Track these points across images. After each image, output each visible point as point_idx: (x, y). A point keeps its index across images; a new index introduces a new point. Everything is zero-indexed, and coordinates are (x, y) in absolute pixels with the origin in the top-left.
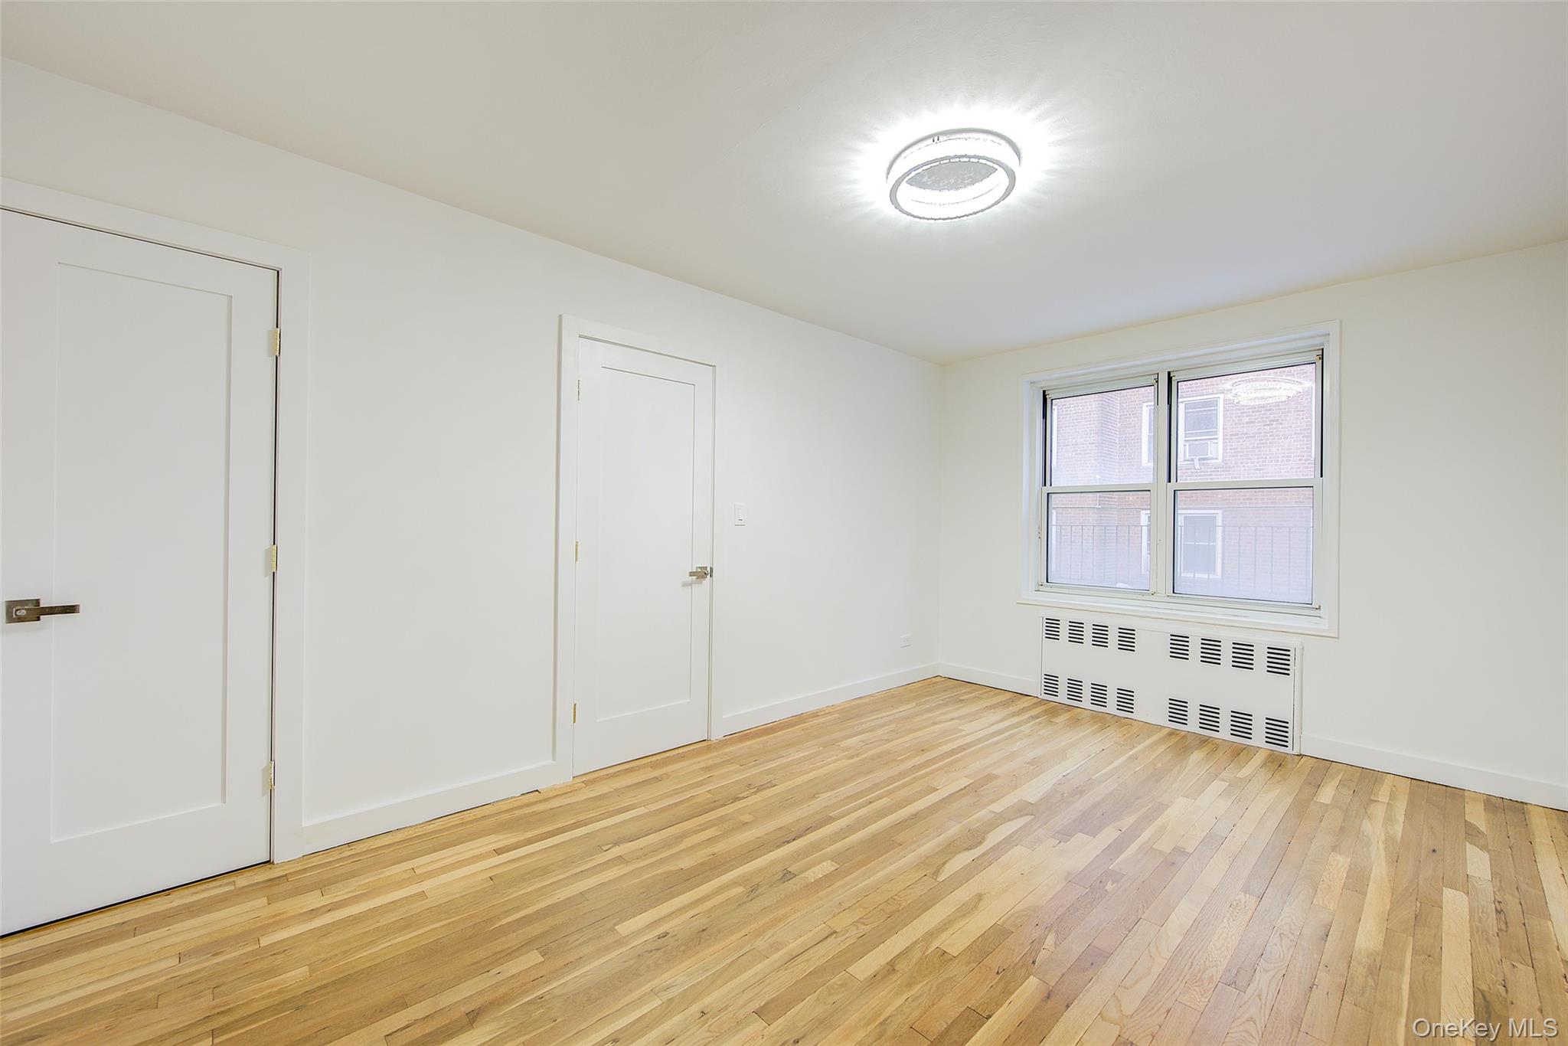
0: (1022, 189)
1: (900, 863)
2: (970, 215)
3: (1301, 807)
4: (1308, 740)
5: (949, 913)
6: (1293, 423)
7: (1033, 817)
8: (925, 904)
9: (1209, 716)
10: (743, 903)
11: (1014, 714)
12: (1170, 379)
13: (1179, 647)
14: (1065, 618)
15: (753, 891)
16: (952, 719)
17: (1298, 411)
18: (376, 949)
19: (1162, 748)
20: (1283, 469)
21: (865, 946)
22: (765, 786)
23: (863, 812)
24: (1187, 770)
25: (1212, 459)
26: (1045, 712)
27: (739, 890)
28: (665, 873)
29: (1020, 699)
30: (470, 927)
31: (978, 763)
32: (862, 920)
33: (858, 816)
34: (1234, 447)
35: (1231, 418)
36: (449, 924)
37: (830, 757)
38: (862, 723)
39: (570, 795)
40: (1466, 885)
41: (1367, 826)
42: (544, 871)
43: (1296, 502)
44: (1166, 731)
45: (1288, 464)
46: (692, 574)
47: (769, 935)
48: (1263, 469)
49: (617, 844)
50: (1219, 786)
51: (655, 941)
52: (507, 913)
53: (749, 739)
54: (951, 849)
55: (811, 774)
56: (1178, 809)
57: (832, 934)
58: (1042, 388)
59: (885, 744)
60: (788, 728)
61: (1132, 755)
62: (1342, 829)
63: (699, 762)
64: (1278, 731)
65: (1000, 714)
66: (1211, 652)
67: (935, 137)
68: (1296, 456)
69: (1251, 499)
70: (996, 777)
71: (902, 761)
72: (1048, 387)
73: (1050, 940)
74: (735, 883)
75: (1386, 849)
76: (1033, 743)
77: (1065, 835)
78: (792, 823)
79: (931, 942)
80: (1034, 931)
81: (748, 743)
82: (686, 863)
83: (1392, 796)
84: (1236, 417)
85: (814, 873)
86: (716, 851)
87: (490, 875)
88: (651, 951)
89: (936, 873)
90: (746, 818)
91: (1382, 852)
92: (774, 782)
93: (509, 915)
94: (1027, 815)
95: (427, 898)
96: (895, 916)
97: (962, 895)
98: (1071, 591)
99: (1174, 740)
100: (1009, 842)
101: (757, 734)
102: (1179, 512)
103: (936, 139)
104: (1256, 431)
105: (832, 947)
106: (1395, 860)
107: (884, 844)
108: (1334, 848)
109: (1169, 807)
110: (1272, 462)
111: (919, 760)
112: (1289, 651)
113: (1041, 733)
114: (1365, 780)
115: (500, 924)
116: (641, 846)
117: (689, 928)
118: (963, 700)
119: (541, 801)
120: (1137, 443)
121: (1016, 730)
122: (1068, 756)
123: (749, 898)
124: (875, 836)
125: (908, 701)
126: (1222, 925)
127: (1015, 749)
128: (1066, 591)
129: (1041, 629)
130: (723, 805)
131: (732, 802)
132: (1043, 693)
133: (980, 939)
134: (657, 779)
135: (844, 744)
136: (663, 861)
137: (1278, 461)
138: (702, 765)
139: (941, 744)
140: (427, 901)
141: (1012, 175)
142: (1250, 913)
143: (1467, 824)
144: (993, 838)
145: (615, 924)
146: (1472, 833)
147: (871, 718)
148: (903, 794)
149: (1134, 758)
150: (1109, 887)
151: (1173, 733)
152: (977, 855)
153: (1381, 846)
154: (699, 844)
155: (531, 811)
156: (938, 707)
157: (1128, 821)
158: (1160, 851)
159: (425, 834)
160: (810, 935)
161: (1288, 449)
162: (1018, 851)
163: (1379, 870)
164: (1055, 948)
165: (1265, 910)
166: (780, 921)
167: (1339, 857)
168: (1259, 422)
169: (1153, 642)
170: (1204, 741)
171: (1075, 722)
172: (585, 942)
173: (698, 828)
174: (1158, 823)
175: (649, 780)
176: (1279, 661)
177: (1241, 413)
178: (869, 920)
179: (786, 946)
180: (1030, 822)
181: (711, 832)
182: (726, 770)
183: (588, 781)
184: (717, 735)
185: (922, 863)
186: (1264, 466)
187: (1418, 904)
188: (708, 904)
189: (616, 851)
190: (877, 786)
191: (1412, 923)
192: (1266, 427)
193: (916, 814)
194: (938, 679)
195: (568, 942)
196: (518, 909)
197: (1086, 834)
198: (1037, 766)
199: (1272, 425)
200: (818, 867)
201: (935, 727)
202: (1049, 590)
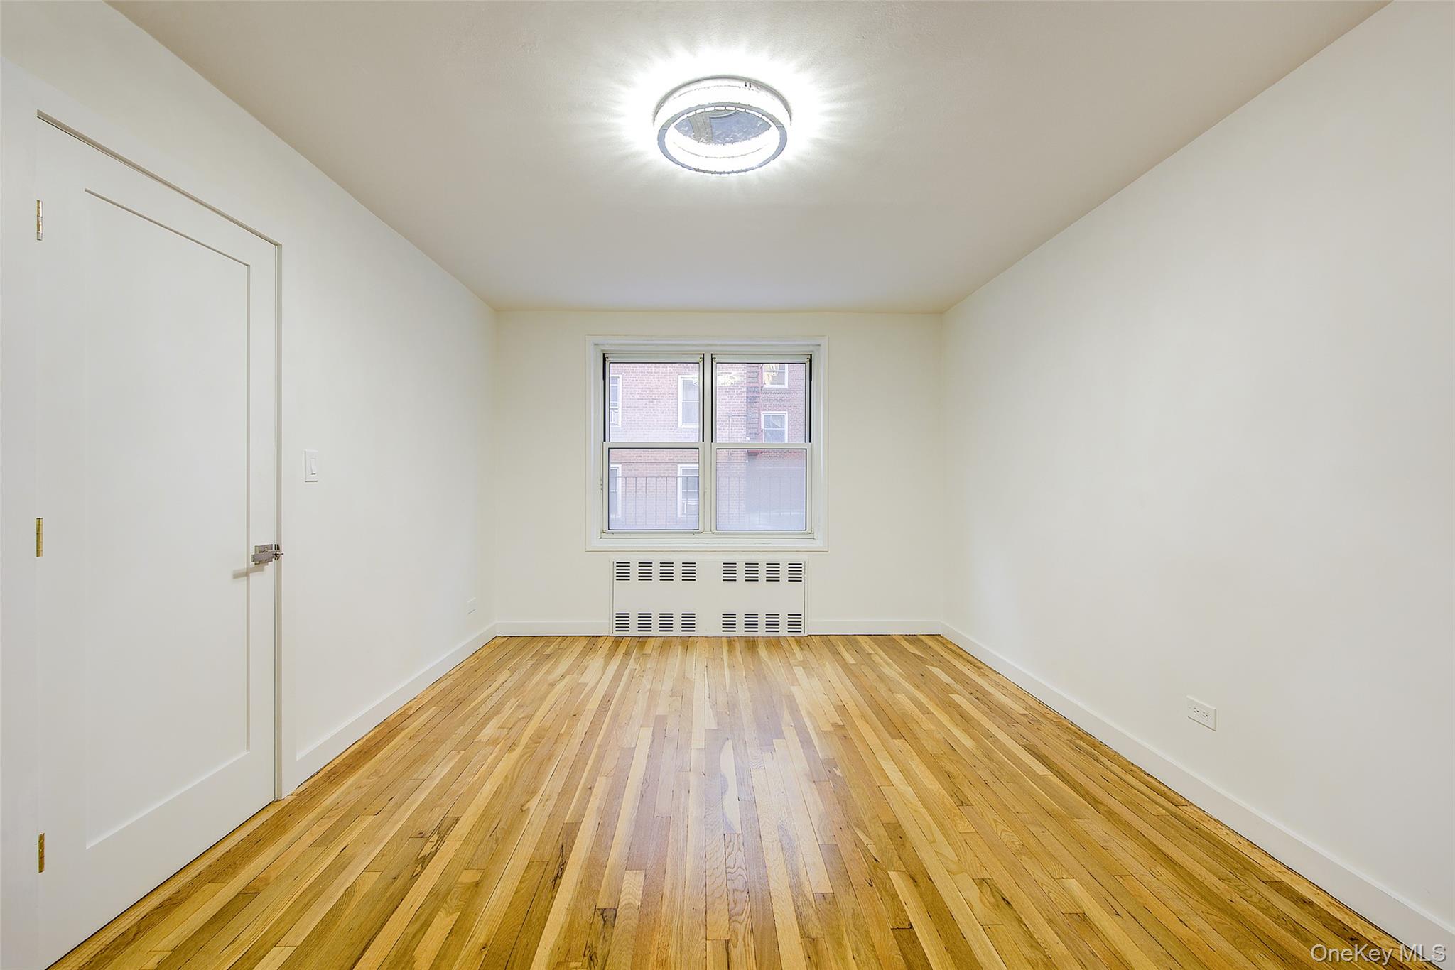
3: (849, 671)
4: (812, 626)
5: (782, 856)
7: (731, 740)
9: (751, 620)
12: (712, 360)
13: (729, 572)
14: (634, 560)
16: (563, 676)
17: (668, 395)
22: (443, 828)
23: (595, 802)
24: (770, 666)
29: (596, 640)
31: (636, 709)
33: (595, 808)
34: (628, 417)
37: (486, 759)
41: (885, 671)
43: (667, 459)
44: (721, 640)
50: (798, 670)
54: (711, 800)
57: (727, 946)
58: (602, 350)
61: (729, 666)
64: (795, 621)
65: (598, 658)
66: (752, 572)
70: (663, 718)
71: (568, 732)
72: (610, 351)
73: (864, 837)
75: (907, 682)
77: (767, 745)
79: (804, 894)
80: (846, 836)
83: (872, 649)
89: (729, 828)
92: (449, 816)
94: (725, 741)
97: (770, 835)
98: (633, 536)
99: (727, 645)
100: (742, 772)
106: (917, 687)
108: (890, 690)
111: (582, 726)
112: (801, 564)
114: (851, 642)
121: (628, 669)
126: (914, 769)
127: (648, 688)
128: (628, 536)
129: (611, 573)
130: (414, 878)
131: (423, 868)
132: (615, 631)
133: (827, 865)
135: (482, 738)
139: (583, 704)
143: (913, 654)
144: (729, 771)
146: (920, 659)
149: (732, 668)
150: (838, 772)
151: (726, 640)
152: (736, 794)
153: (904, 681)
157: (787, 717)
158: (829, 731)
162: (757, 774)
164: (873, 840)
167: (898, 695)
169: (709, 572)
170: (748, 641)
176: (795, 572)
180: (734, 746)
182: (361, 829)
184: (289, 789)
194: (500, 640)
197: (777, 738)
198: (681, 696)
201: (556, 690)
202: (611, 536)
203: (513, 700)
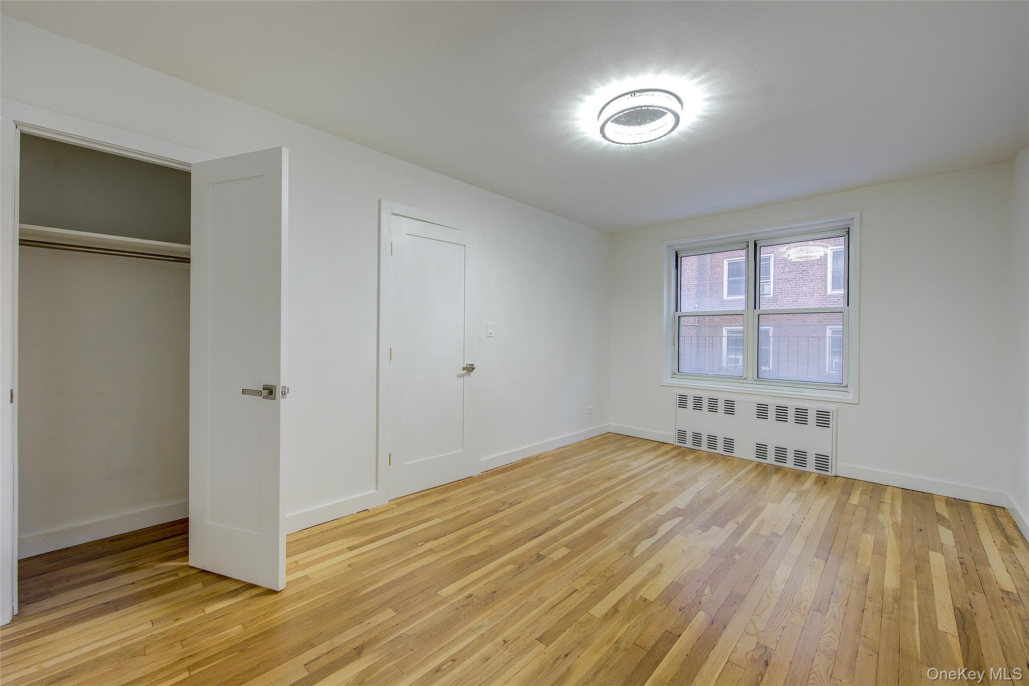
0: (683, 127)
1: (608, 548)
2: (647, 142)
3: (841, 507)
4: (841, 467)
5: (644, 576)
6: (816, 272)
7: (684, 517)
8: (627, 572)
9: (781, 453)
10: (516, 575)
11: (661, 455)
12: (755, 245)
13: (762, 411)
14: (691, 394)
15: (521, 568)
16: (623, 459)
17: (819, 265)
18: (285, 612)
19: (754, 474)
20: (809, 301)
21: (596, 597)
22: (513, 503)
23: (579, 517)
24: (771, 486)
25: (766, 294)
26: (679, 454)
27: (512, 567)
28: (464, 558)
29: (663, 446)
30: (343, 596)
31: (644, 485)
32: (591, 582)
33: (577, 519)
34: (780, 287)
35: (778, 269)
36: (328, 595)
37: (552, 484)
38: (567, 463)
39: (389, 512)
40: (941, 549)
41: (881, 517)
42: (383, 560)
43: (818, 322)
44: (754, 464)
45: (813, 298)
46: (464, 369)
47: (536, 594)
48: (797, 301)
49: (427, 541)
50: (791, 496)
51: (465, 600)
52: (365, 587)
53: (497, 474)
54: (638, 537)
55: (542, 495)
56: (770, 509)
57: (575, 591)
58: (675, 250)
59: (584, 475)
60: (522, 466)
61: (737, 478)
62: (867, 519)
63: (469, 489)
64: (822, 461)
65: (652, 455)
66: (782, 414)
67: (633, 93)
68: (817, 293)
69: (791, 320)
70: (657, 494)
71: (598, 485)
72: (680, 249)
73: (707, 590)
74: (507, 563)
75: (894, 530)
76: (676, 473)
77: (705, 527)
78: (536, 525)
79: (637, 594)
80: (697, 585)
81: (497, 477)
82: (474, 552)
83: (893, 499)
84: (782, 268)
85: (556, 555)
86: (491, 544)
87: (349, 563)
88: (464, 606)
89: (632, 553)
90: (506, 523)
91: (892, 532)
92: (519, 500)
93: (367, 588)
94: (680, 516)
95: (310, 579)
96: (611, 580)
97: (650, 565)
98: (694, 378)
99: (760, 469)
100: (672, 533)
101: (503, 471)
102: (761, 328)
103: (633, 94)
104: (794, 277)
105: (576, 599)
106: (900, 536)
107: (596, 536)
108: (864, 530)
109: (764, 509)
110: (803, 296)
111: (608, 484)
112: (829, 413)
113: (679, 466)
114: (876, 490)
115: (362, 593)
116: (443, 543)
117: (485, 591)
118: (628, 447)
119: (370, 517)
120: (721, 284)
121: (664, 465)
122: (698, 480)
123: (519, 572)
124: (589, 532)
125: (593, 448)
126: (806, 577)
127: (665, 477)
128: (691, 377)
129: (675, 401)
130: (490, 516)
131: (495, 514)
132: (676, 442)
133: (666, 590)
134: (444, 501)
135: (559, 476)
136: (460, 551)
137: (806, 296)
138: (471, 491)
139: (619, 475)
140: (310, 581)
141: (677, 118)
142: (822, 569)
143: (937, 514)
144: (663, 530)
145: (437, 591)
146: (941, 519)
147: (573, 459)
148: (602, 505)
149: (738, 480)
150: (737, 557)
151: (759, 465)
152: (655, 541)
153: (891, 528)
154: (479, 540)
155: (364, 523)
156: (613, 452)
157: (741, 518)
158: (764, 535)
159: (299, 539)
160: (561, 592)
161: (813, 289)
162: (678, 539)
163: (892, 543)
164: (711, 594)
165: (830, 568)
166: (541, 584)
167: (867, 535)
168: (795, 272)
169: (746, 409)
170: (778, 469)
171: (698, 460)
172: (420, 602)
173: (477, 530)
174: (759, 518)
175: (438, 501)
176: (823, 419)
177: (785, 266)
178: (596, 582)
179: (548, 599)
180: (683, 520)
181: (486, 533)
182: (487, 494)
183: (399, 503)
185: (621, 546)
186: (798, 299)
187: (916, 561)
188: (493, 577)
189: (428, 546)
190: (585, 501)
191: (914, 571)
192: (799, 275)
193: (612, 518)
194: (610, 434)
195: (409, 602)
196: (372, 584)
197: (718, 526)
198: (681, 487)
199: (803, 273)
200: (558, 551)
201: (613, 464)
202: (680, 377)
203: (587, 463)
